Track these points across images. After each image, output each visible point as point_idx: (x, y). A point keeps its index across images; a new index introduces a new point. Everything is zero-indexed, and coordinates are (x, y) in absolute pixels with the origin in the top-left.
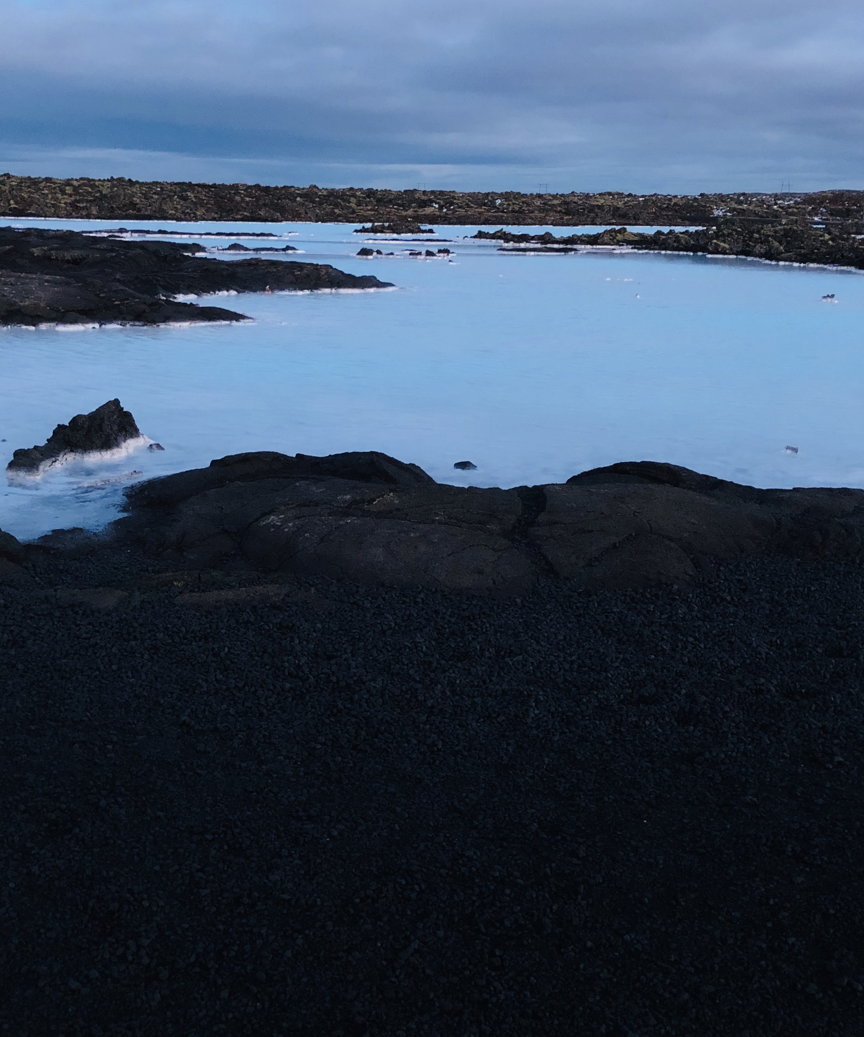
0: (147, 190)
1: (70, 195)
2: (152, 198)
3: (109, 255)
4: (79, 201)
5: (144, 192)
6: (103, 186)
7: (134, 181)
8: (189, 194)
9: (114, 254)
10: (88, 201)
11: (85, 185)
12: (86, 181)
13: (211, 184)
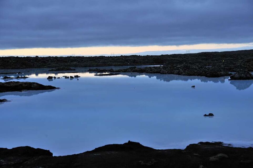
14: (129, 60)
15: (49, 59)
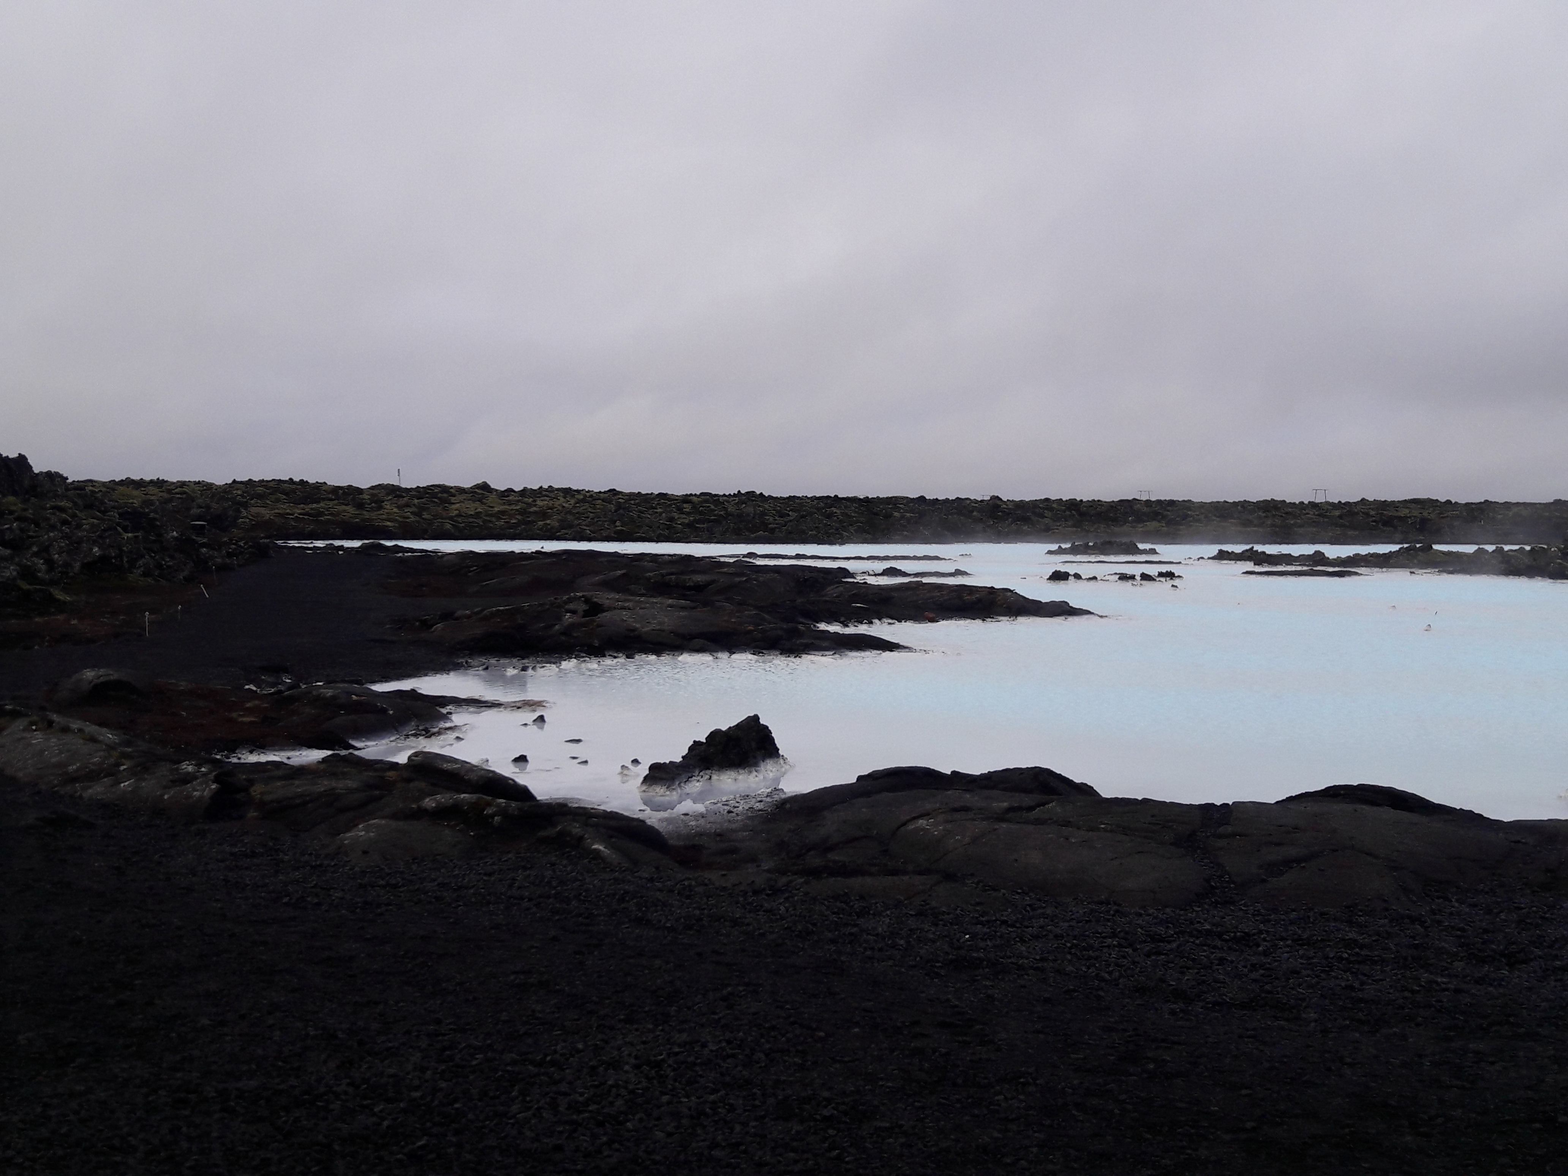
0: (782, 506)
1: (688, 514)
2: (789, 515)
3: (737, 579)
4: (698, 522)
5: (779, 508)
6: (728, 502)
7: (767, 495)
8: (834, 510)
9: (744, 579)
10: (710, 521)
11: (706, 501)
12: (708, 497)
13: (862, 497)
14: (1399, 518)
15: (1046, 509)
